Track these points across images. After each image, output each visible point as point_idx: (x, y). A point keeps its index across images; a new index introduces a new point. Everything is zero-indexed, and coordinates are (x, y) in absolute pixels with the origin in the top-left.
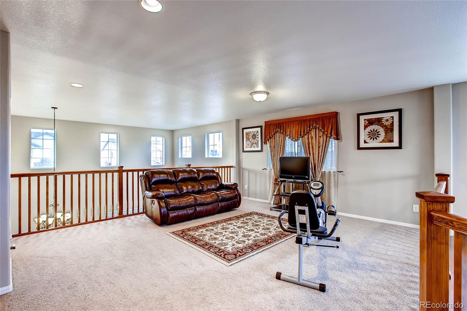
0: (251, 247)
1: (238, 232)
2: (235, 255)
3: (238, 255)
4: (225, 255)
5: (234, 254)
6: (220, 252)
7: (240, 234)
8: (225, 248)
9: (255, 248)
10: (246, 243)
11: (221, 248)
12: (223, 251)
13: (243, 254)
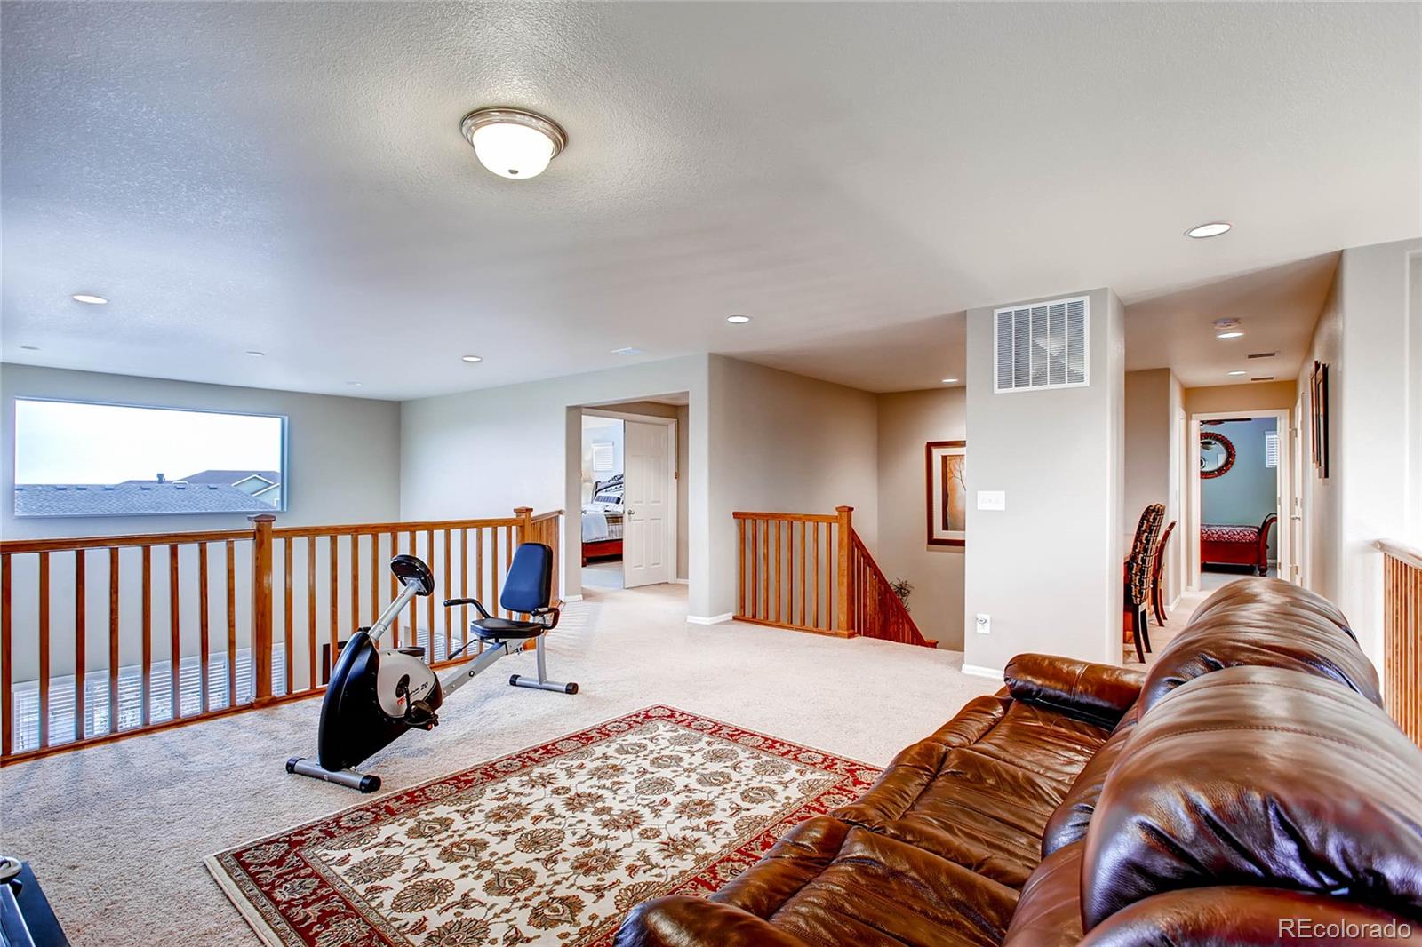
0: (605, 734)
1: (637, 788)
2: (647, 717)
3: (642, 717)
4: (672, 716)
5: (651, 717)
6: (685, 720)
7: (630, 781)
8: (676, 731)
9: (594, 733)
10: (614, 746)
11: (687, 729)
12: (678, 722)
13: (629, 719)
